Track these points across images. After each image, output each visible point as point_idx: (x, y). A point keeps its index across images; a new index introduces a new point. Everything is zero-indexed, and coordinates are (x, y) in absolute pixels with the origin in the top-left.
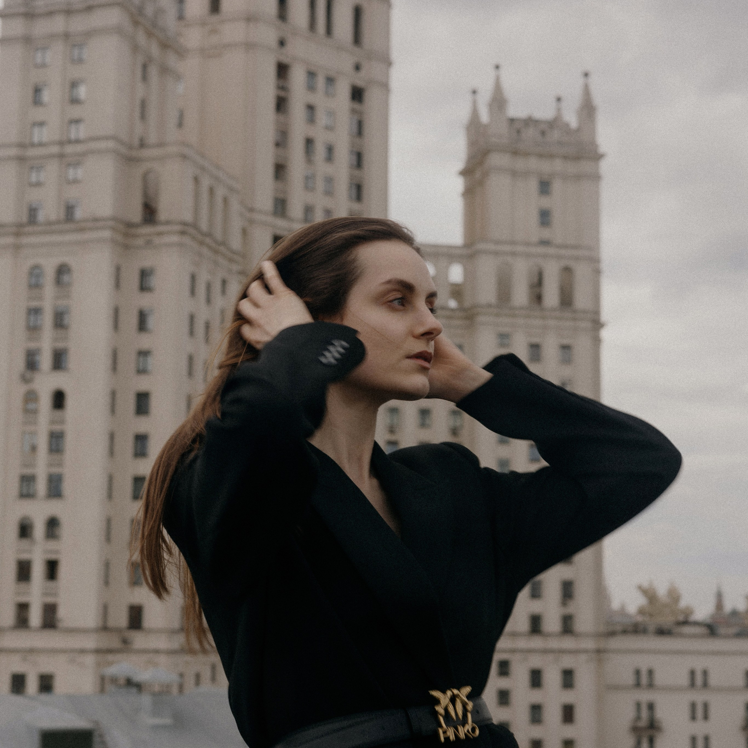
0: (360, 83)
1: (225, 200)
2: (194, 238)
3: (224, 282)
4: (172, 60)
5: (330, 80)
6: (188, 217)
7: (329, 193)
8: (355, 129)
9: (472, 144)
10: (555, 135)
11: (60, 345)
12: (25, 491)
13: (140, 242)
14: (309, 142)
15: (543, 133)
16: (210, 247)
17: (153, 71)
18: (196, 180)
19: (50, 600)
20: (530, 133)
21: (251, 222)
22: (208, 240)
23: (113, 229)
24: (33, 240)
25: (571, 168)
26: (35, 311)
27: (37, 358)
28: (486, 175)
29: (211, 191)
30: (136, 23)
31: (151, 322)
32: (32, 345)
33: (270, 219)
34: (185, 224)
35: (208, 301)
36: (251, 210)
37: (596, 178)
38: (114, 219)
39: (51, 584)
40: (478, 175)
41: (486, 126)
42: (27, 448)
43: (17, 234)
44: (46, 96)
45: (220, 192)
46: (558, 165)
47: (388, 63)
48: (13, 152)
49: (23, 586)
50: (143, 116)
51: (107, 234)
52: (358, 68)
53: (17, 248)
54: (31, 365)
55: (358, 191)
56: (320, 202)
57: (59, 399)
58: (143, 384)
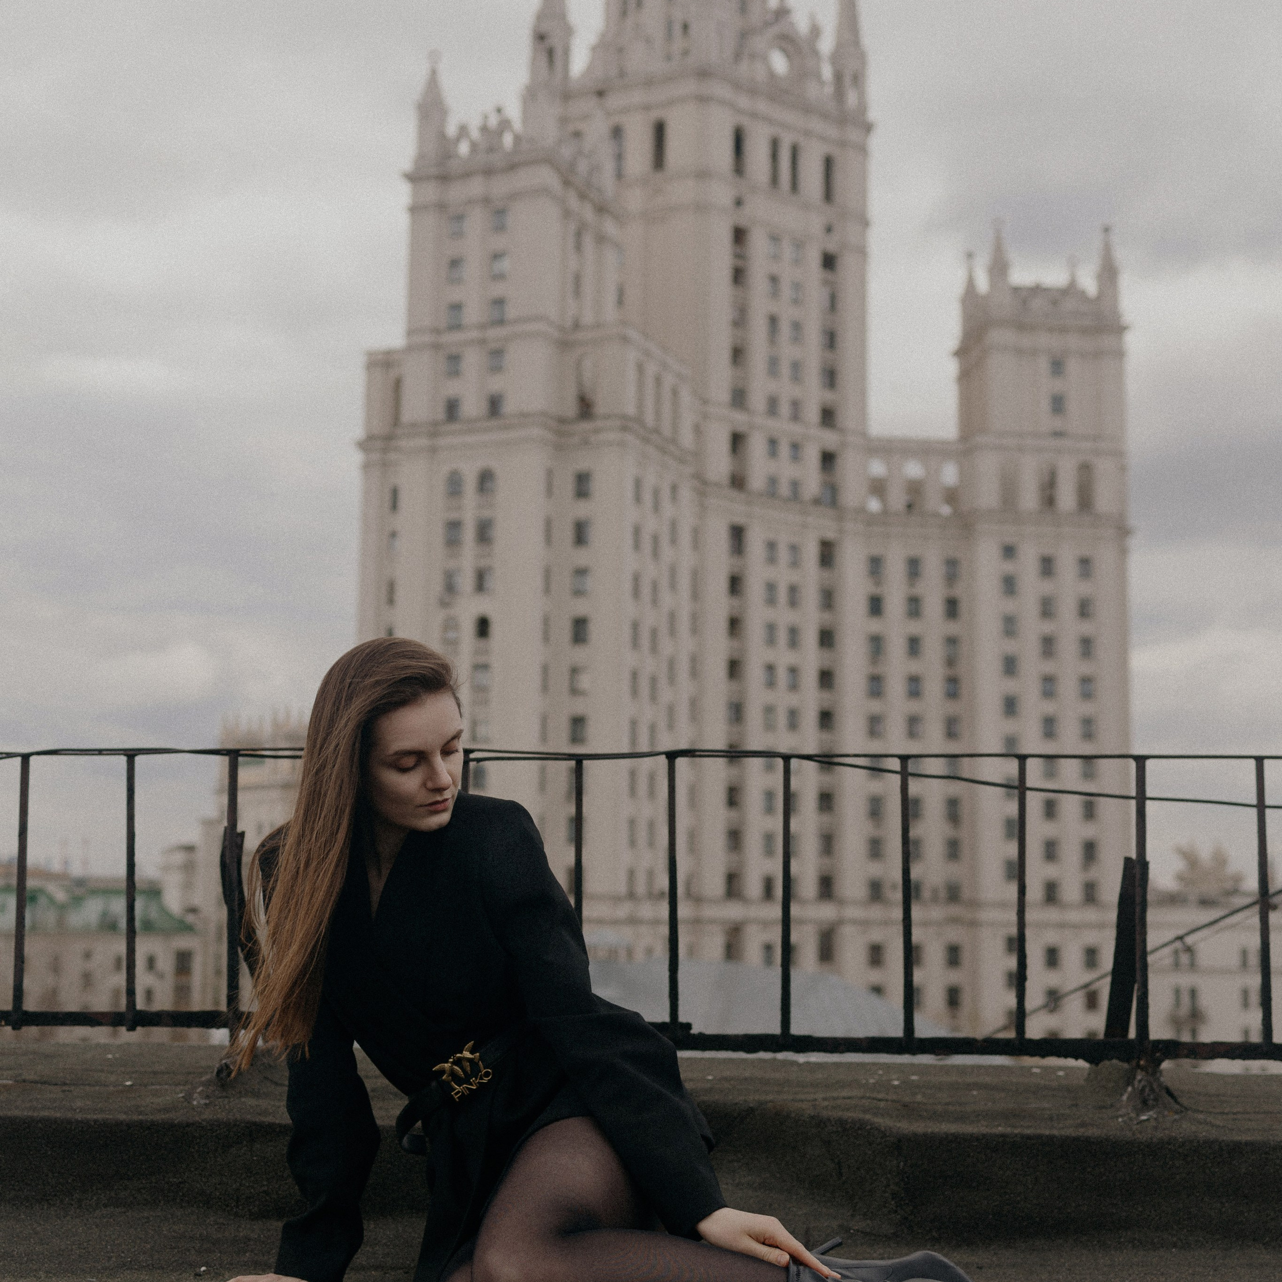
0: (832, 249)
1: (675, 393)
2: (637, 435)
3: (674, 488)
4: (610, 227)
5: (799, 245)
6: (631, 410)
7: (796, 380)
8: (827, 304)
9: (968, 316)
10: (1069, 305)
11: (483, 563)
13: (575, 441)
14: (773, 321)
15: (1055, 303)
16: (657, 446)
17: (588, 241)
18: (640, 367)
20: (1039, 304)
21: (705, 416)
22: (654, 437)
23: (544, 426)
24: (451, 440)
25: (1090, 344)
26: (454, 526)
27: (457, 579)
28: (985, 354)
29: (658, 381)
30: (566, 184)
32: (452, 565)
33: (727, 412)
35: (656, 507)
36: (706, 402)
37: (1119, 354)
38: (545, 414)
40: (976, 355)
41: (984, 297)
43: (433, 435)
44: (465, 271)
45: (669, 380)
46: (1073, 341)
47: (865, 223)
48: (427, 338)
50: (577, 292)
51: (536, 432)
52: (829, 229)
53: (433, 450)
54: (450, 587)
55: (831, 377)
56: (786, 390)
57: (483, 627)
58: (581, 608)
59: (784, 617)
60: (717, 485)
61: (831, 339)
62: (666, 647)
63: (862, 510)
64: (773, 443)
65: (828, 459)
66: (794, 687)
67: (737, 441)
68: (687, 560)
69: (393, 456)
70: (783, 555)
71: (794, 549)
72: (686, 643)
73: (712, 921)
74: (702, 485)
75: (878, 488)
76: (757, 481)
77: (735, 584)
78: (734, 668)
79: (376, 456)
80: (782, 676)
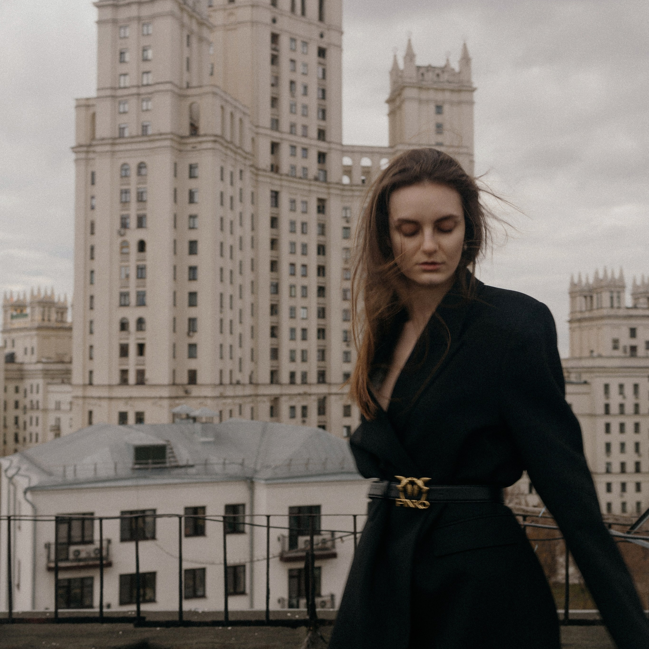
0: (324, 46)
1: (241, 120)
2: (222, 144)
3: (241, 172)
4: (205, 33)
5: (305, 44)
6: (218, 131)
7: (305, 115)
8: (320, 75)
9: (394, 83)
10: (445, 77)
11: (141, 212)
12: (123, 303)
13: (189, 148)
15: (438, 75)
16: (231, 150)
17: (194, 40)
18: (222, 108)
19: (141, 367)
20: (430, 76)
21: (257, 134)
22: (231, 146)
23: (172, 139)
24: (122, 148)
25: (455, 97)
26: (125, 192)
27: (128, 221)
28: (403, 102)
30: (182, 10)
31: (197, 198)
32: (125, 213)
33: (269, 132)
34: (216, 136)
35: (232, 183)
36: (257, 127)
37: (471, 103)
38: (172, 133)
39: (141, 358)
40: (398, 103)
41: (402, 71)
42: (123, 276)
43: (113, 144)
44: (127, 57)
45: (238, 116)
46: (447, 95)
47: (341, 33)
48: (108, 93)
49: (124, 359)
50: (188, 68)
51: (167, 143)
52: (322, 36)
53: (113, 153)
54: (124, 225)
55: (323, 113)
56: (300, 121)
57: (142, 246)
58: (193, 236)
59: (299, 238)
60: (265, 170)
61: (323, 93)
62: (238, 255)
63: (339, 183)
64: (293, 147)
65: (322, 157)
66: (305, 275)
67: (275, 147)
68: (249, 209)
69: (91, 155)
70: (299, 207)
71: (305, 203)
72: (248, 253)
73: (264, 395)
74: (256, 170)
75: (348, 171)
76: (285, 168)
77: (274, 222)
78: (274, 265)
79: (83, 156)
80: (299, 269)
